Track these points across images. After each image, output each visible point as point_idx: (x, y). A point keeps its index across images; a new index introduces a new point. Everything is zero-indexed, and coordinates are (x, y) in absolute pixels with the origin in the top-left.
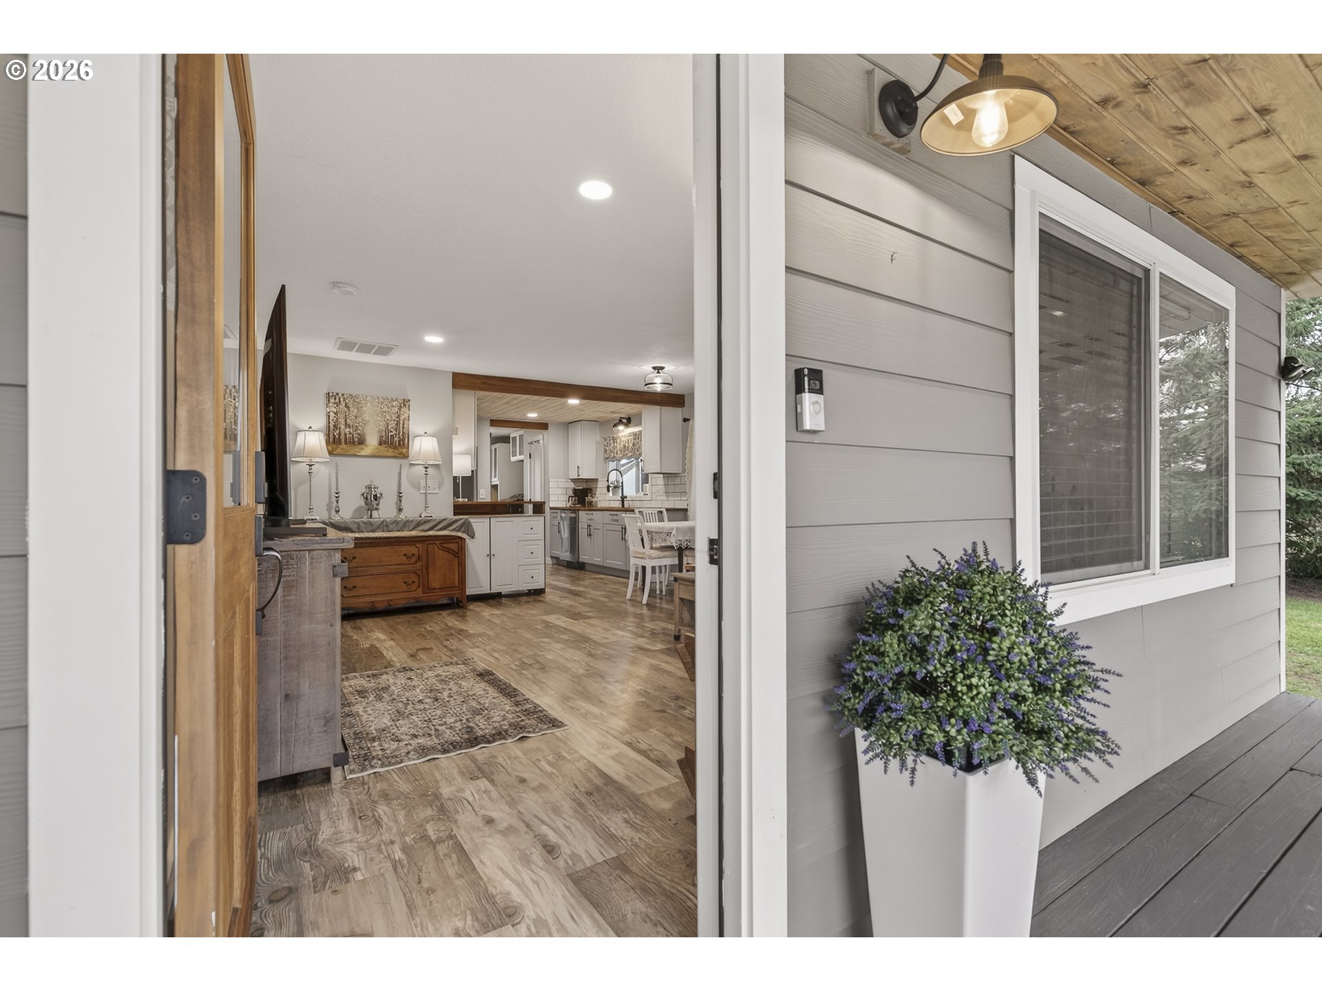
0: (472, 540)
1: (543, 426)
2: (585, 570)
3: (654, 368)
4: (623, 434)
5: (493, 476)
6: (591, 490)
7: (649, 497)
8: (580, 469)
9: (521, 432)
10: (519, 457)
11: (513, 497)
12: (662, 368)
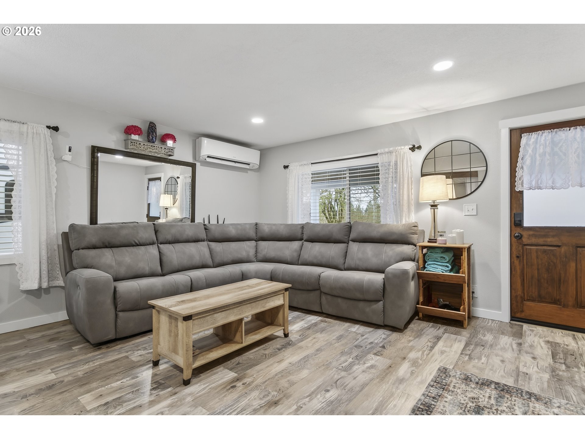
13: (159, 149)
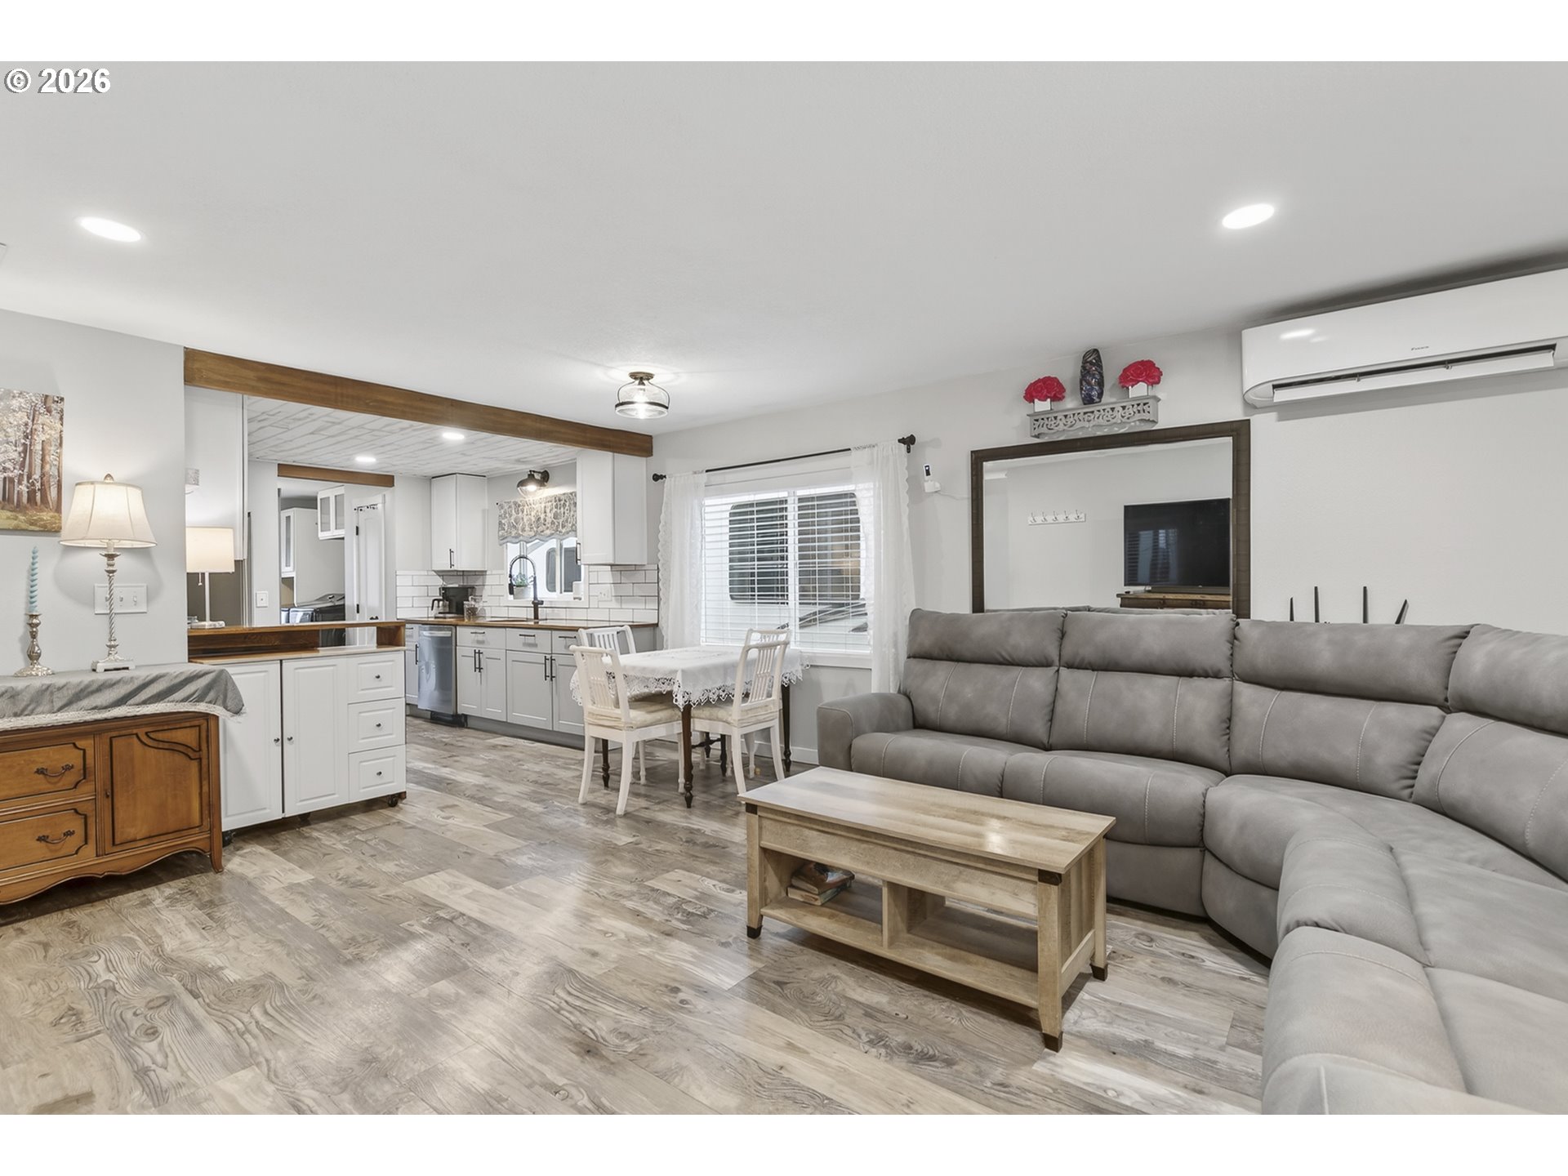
0: (237, 718)
1: (387, 481)
2: (467, 728)
3: (634, 376)
4: (537, 498)
5: (283, 563)
6: (473, 588)
7: (584, 603)
8: (455, 555)
9: (339, 489)
10: (334, 533)
11: (321, 599)
12: (649, 376)
13: (1107, 414)
